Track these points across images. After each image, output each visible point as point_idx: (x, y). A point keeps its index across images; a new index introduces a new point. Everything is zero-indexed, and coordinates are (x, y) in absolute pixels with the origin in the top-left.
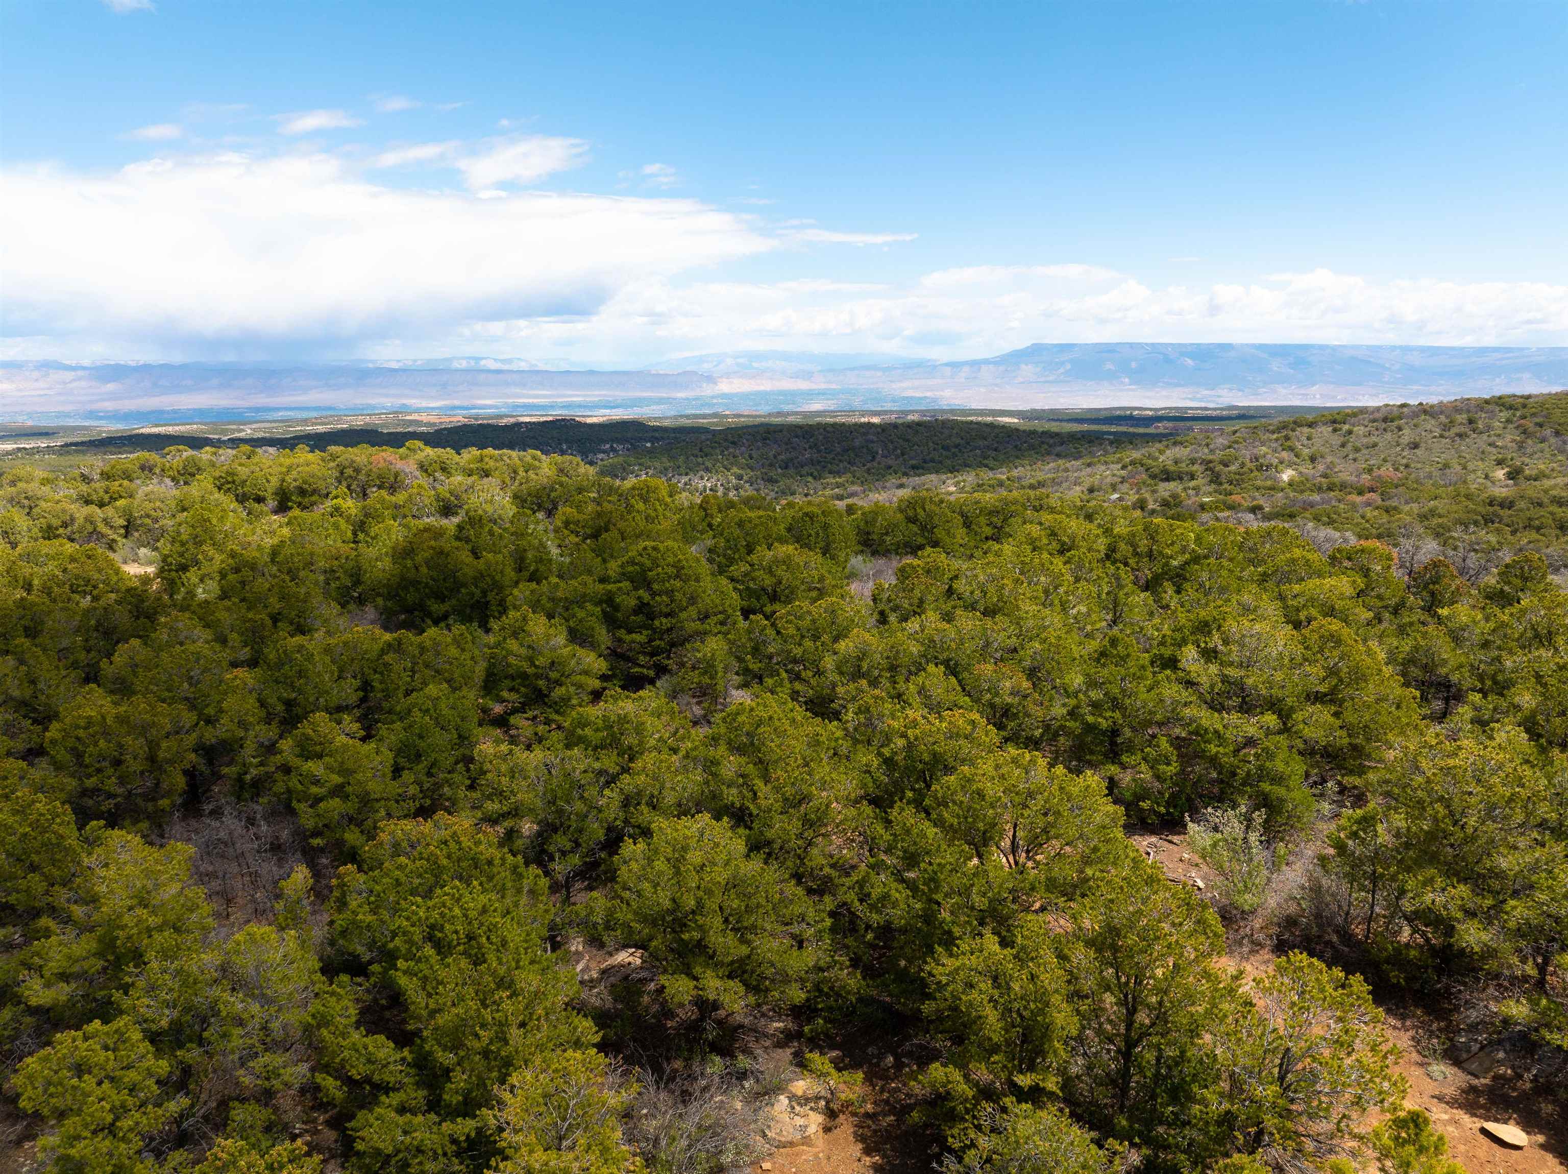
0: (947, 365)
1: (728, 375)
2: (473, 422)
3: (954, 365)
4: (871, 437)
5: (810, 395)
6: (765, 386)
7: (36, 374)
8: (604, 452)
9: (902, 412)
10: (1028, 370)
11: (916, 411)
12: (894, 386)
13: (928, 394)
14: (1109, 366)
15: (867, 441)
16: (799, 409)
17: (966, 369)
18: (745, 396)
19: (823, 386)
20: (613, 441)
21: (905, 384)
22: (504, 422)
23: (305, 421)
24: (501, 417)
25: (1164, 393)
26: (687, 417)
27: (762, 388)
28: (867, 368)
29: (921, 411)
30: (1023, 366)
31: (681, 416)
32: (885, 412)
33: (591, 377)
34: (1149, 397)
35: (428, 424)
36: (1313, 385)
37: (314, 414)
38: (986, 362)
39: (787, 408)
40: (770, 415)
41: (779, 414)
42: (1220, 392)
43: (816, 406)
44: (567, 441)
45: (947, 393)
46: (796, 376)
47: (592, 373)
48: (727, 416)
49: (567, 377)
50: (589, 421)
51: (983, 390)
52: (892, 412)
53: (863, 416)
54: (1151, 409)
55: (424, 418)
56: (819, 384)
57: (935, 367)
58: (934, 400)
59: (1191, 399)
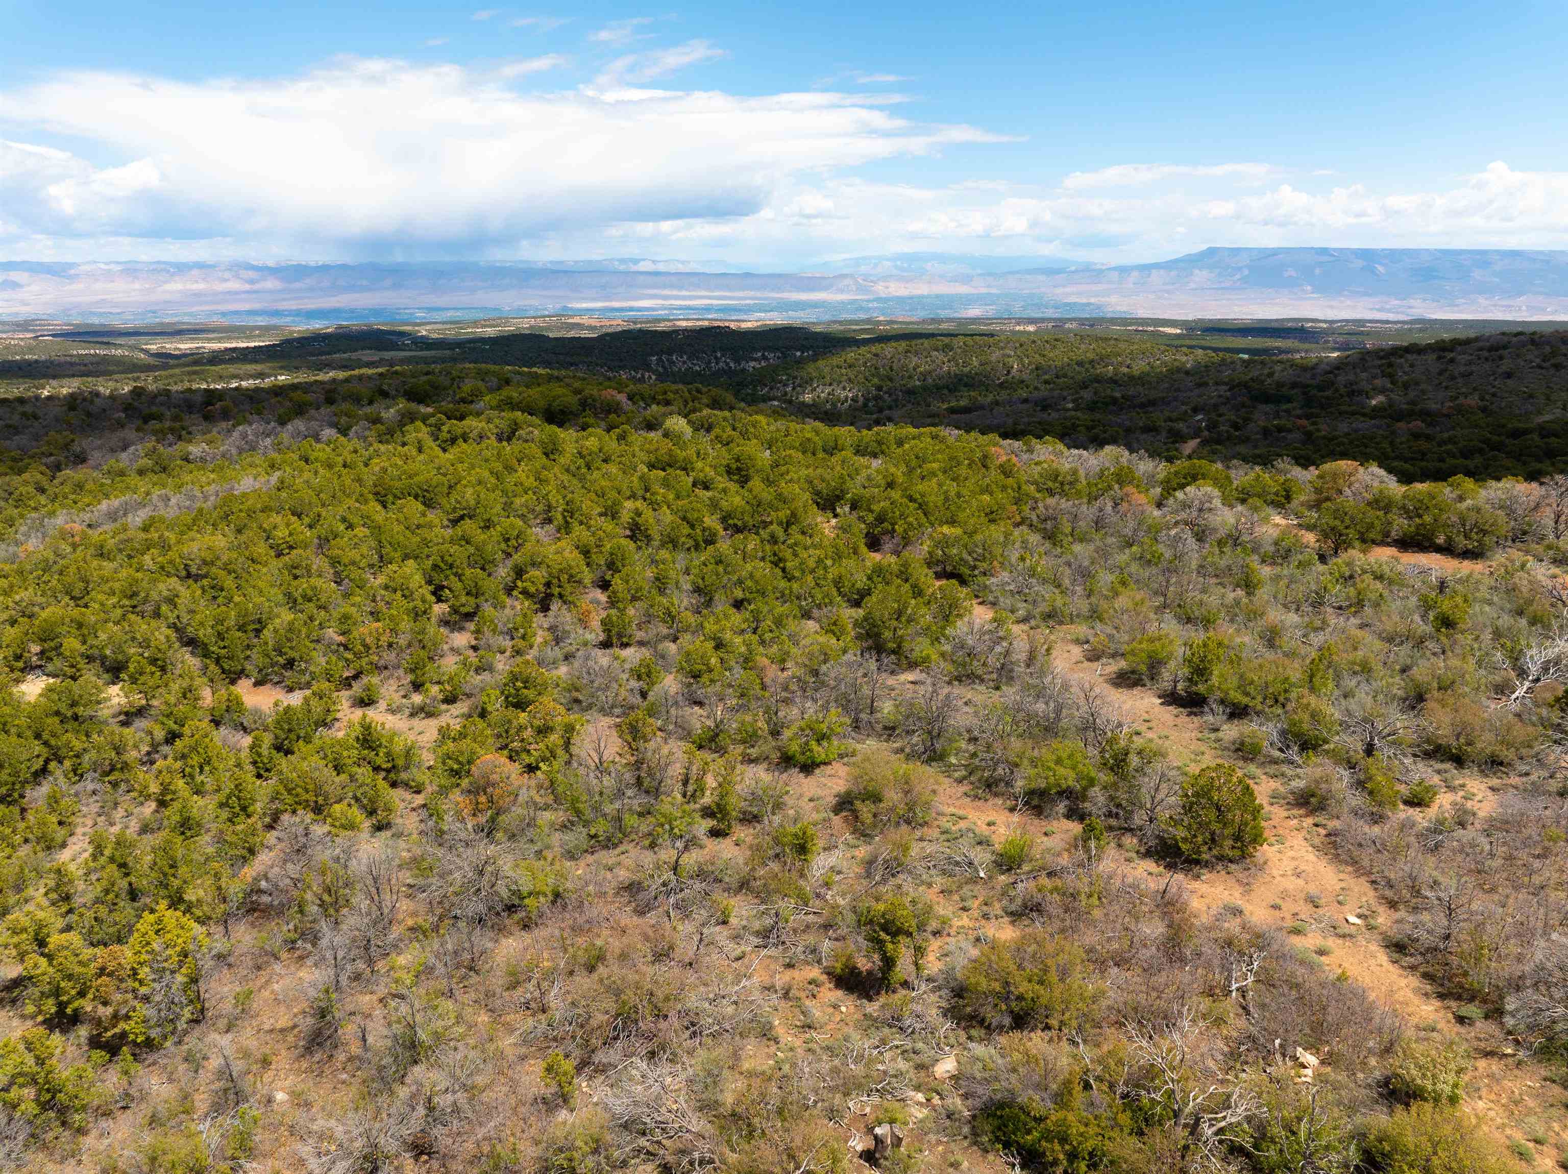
0: (1114, 269)
1: (886, 278)
2: (632, 326)
3: (1123, 270)
4: (1008, 352)
5: (969, 300)
6: (922, 289)
7: (227, 275)
8: (755, 360)
9: (1060, 320)
10: (1201, 276)
11: (1074, 319)
12: (1059, 290)
13: (1092, 300)
14: (1291, 272)
15: (1004, 355)
16: (956, 315)
17: (1135, 274)
18: (901, 300)
19: (984, 291)
20: (764, 349)
21: (1068, 290)
22: (661, 327)
23: (475, 323)
24: (658, 321)
25: (1348, 303)
26: (840, 323)
27: (919, 292)
28: (1029, 272)
29: (1080, 319)
30: (1197, 271)
31: (835, 322)
32: (1043, 320)
33: (747, 278)
34: (1331, 307)
35: (591, 328)
36: (1520, 294)
37: (481, 316)
38: (1157, 266)
39: (943, 314)
40: (924, 321)
41: (933, 321)
42: (1412, 302)
43: (974, 312)
44: (721, 349)
45: (1113, 299)
46: (955, 279)
47: (748, 275)
48: (879, 323)
49: (722, 279)
50: (745, 326)
51: (1152, 296)
52: (1050, 320)
53: (1019, 324)
54: (1325, 321)
55: (585, 320)
56: (979, 288)
57: (1101, 271)
58: (1099, 307)
59: (1379, 310)
